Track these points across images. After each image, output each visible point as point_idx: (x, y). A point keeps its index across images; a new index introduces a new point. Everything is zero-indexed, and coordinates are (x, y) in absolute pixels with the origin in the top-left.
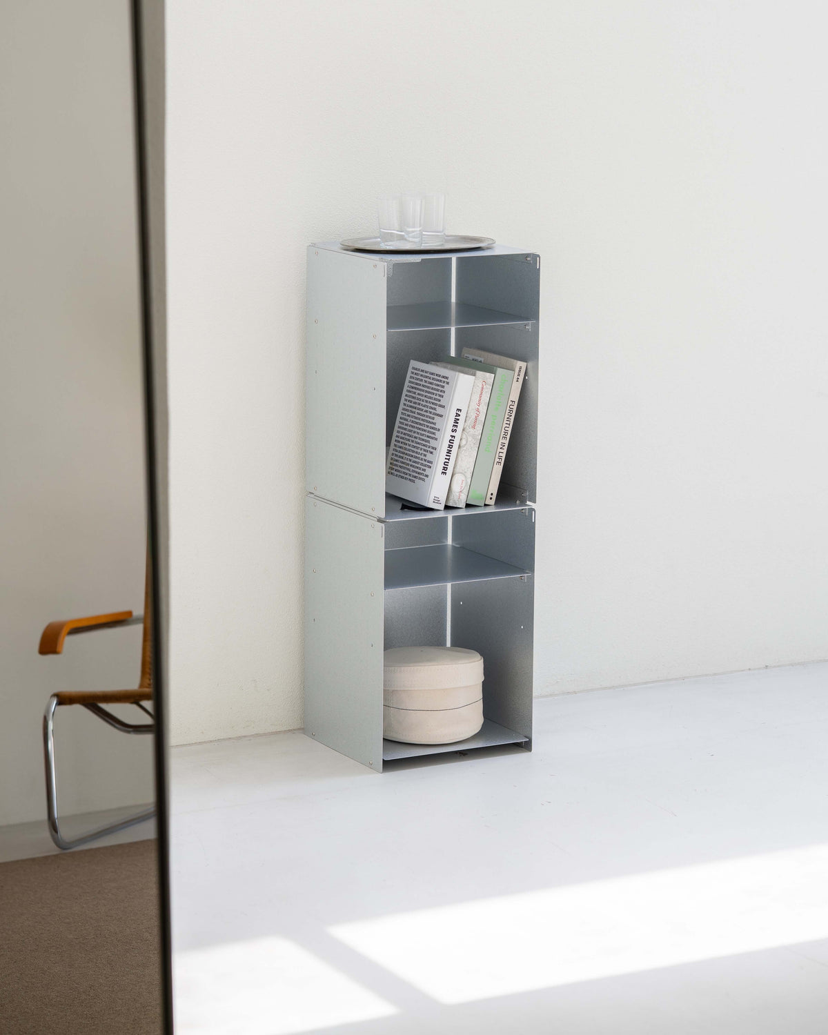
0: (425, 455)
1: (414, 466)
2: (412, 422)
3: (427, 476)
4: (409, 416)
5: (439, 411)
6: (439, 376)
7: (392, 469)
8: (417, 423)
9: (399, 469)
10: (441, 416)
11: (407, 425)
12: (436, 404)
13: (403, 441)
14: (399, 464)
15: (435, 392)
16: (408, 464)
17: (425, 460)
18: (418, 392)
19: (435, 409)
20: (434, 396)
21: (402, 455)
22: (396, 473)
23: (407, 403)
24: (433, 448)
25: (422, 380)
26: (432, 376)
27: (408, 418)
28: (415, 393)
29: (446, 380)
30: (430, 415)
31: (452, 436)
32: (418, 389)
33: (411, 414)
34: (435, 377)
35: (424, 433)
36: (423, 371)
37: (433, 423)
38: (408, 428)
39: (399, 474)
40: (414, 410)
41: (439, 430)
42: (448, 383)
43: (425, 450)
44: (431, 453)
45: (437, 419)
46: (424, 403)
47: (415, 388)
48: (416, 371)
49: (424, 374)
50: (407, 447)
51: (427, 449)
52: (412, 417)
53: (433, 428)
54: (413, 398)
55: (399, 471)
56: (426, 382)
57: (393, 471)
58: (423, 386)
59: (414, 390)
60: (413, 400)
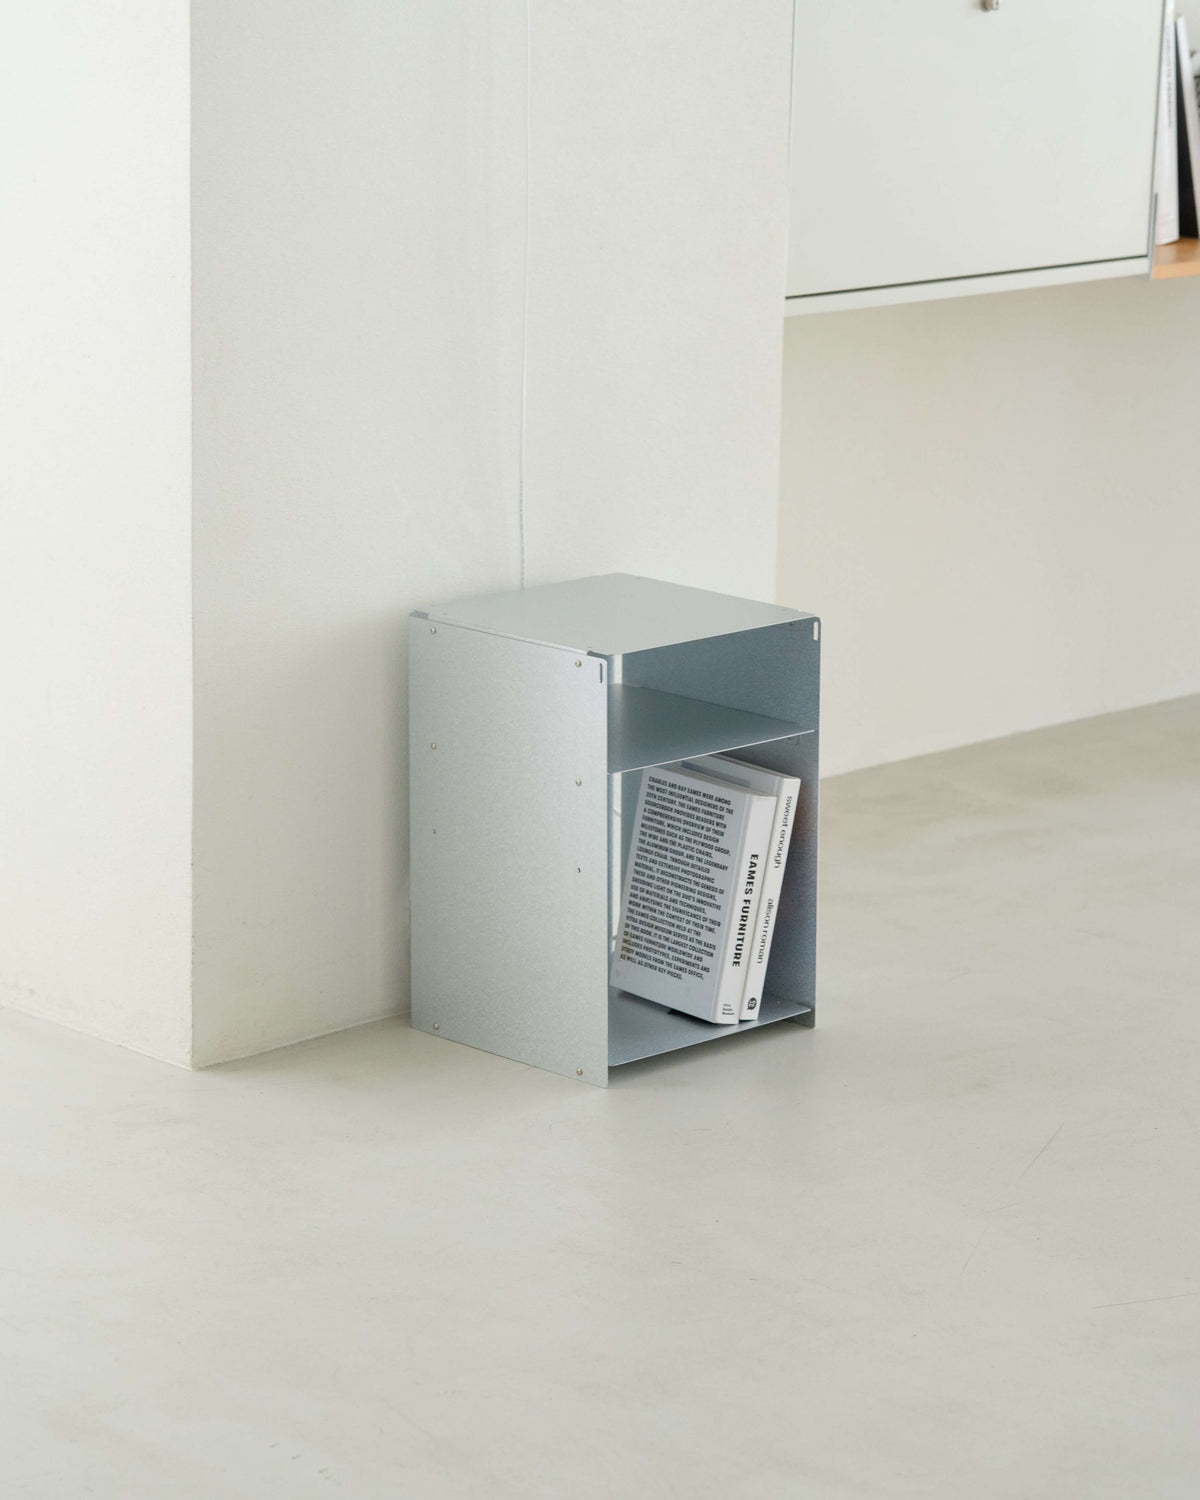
0: (698, 934)
1: (675, 951)
2: (663, 873)
3: (706, 969)
4: (654, 862)
5: (718, 857)
6: (711, 797)
7: (629, 951)
8: (673, 876)
9: (645, 952)
10: (724, 868)
11: (652, 877)
12: (711, 847)
13: (646, 904)
14: (644, 943)
15: (706, 825)
16: (663, 946)
17: (700, 942)
18: (667, 821)
19: (708, 854)
20: (704, 832)
21: (647, 928)
22: (638, 958)
23: (647, 839)
24: (713, 922)
25: (673, 802)
26: (695, 797)
27: (651, 865)
28: (661, 823)
29: (725, 806)
30: (699, 864)
31: (746, 901)
32: (667, 817)
33: (658, 859)
34: (701, 798)
35: (692, 894)
36: (673, 786)
37: (708, 879)
38: (654, 882)
39: (644, 960)
40: (663, 852)
41: (722, 892)
42: (730, 812)
43: (696, 925)
44: (711, 930)
45: (714, 872)
46: (685, 843)
47: (661, 815)
48: (656, 785)
49: (677, 791)
50: (657, 915)
51: (701, 922)
52: (661, 864)
53: (708, 888)
54: (659, 831)
55: (644, 956)
56: (682, 805)
57: (630, 955)
58: (678, 812)
59: (658, 818)
60: (660, 835)
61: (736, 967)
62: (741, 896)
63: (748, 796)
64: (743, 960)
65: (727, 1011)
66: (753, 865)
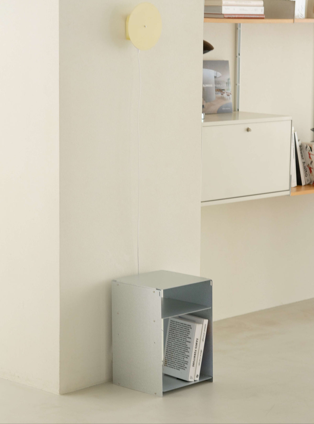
61: (193, 367)
62: (194, 349)
63: (195, 324)
64: (195, 365)
65: (191, 378)
66: (197, 341)
